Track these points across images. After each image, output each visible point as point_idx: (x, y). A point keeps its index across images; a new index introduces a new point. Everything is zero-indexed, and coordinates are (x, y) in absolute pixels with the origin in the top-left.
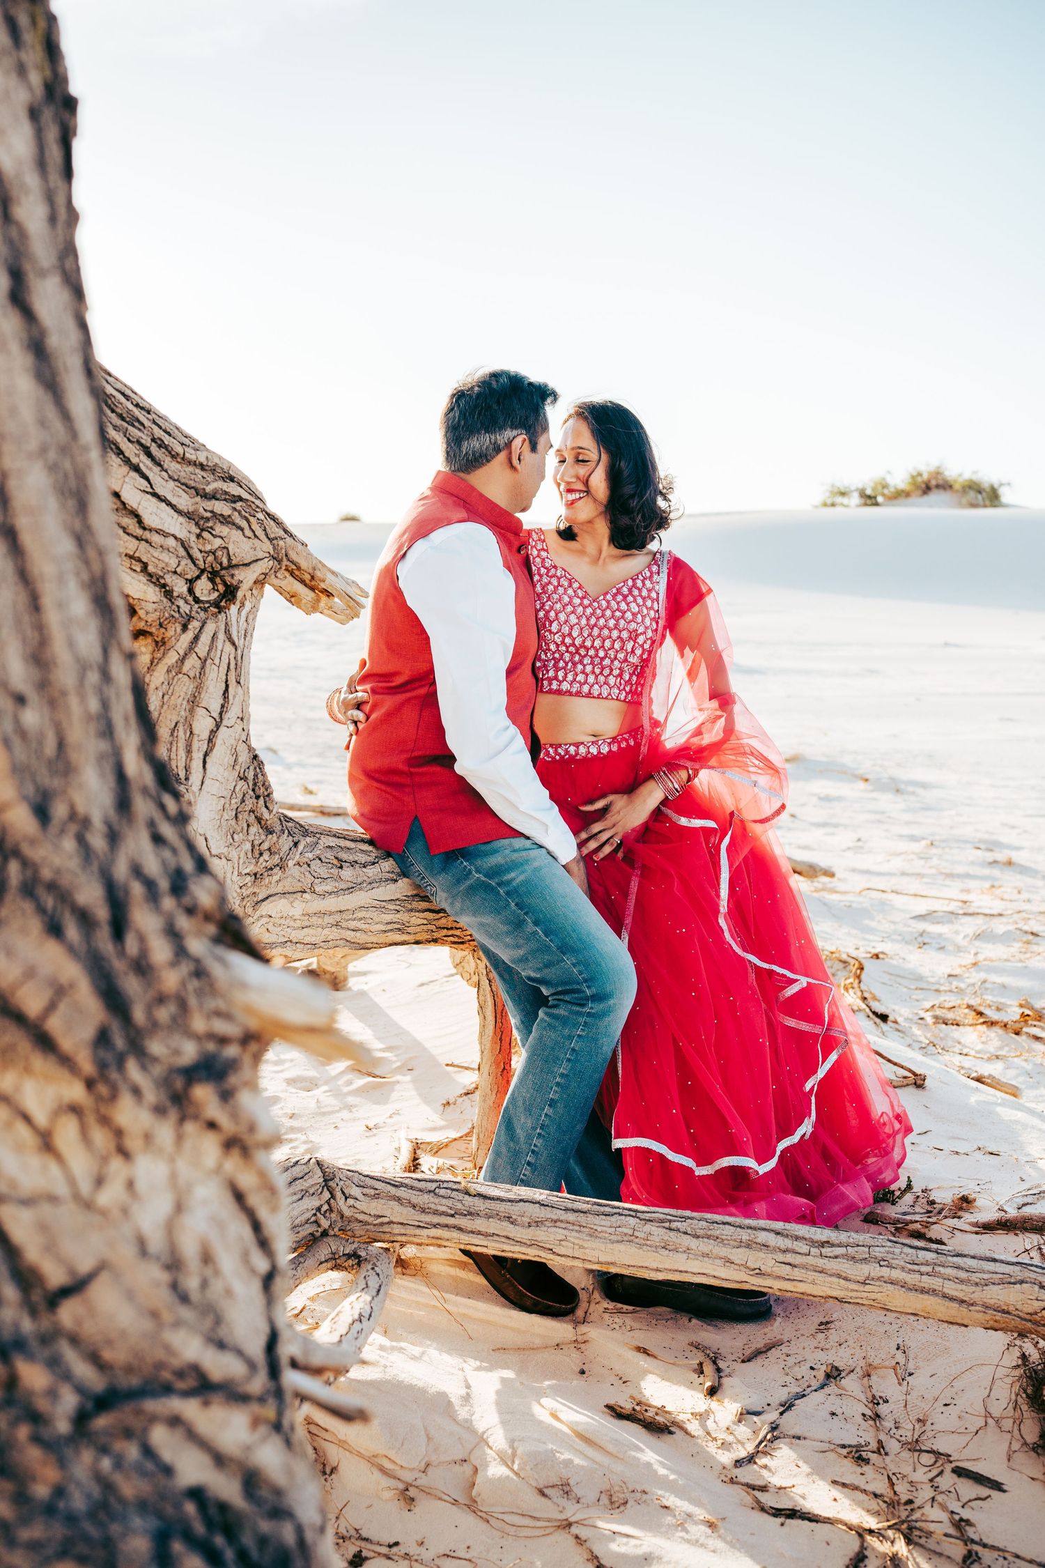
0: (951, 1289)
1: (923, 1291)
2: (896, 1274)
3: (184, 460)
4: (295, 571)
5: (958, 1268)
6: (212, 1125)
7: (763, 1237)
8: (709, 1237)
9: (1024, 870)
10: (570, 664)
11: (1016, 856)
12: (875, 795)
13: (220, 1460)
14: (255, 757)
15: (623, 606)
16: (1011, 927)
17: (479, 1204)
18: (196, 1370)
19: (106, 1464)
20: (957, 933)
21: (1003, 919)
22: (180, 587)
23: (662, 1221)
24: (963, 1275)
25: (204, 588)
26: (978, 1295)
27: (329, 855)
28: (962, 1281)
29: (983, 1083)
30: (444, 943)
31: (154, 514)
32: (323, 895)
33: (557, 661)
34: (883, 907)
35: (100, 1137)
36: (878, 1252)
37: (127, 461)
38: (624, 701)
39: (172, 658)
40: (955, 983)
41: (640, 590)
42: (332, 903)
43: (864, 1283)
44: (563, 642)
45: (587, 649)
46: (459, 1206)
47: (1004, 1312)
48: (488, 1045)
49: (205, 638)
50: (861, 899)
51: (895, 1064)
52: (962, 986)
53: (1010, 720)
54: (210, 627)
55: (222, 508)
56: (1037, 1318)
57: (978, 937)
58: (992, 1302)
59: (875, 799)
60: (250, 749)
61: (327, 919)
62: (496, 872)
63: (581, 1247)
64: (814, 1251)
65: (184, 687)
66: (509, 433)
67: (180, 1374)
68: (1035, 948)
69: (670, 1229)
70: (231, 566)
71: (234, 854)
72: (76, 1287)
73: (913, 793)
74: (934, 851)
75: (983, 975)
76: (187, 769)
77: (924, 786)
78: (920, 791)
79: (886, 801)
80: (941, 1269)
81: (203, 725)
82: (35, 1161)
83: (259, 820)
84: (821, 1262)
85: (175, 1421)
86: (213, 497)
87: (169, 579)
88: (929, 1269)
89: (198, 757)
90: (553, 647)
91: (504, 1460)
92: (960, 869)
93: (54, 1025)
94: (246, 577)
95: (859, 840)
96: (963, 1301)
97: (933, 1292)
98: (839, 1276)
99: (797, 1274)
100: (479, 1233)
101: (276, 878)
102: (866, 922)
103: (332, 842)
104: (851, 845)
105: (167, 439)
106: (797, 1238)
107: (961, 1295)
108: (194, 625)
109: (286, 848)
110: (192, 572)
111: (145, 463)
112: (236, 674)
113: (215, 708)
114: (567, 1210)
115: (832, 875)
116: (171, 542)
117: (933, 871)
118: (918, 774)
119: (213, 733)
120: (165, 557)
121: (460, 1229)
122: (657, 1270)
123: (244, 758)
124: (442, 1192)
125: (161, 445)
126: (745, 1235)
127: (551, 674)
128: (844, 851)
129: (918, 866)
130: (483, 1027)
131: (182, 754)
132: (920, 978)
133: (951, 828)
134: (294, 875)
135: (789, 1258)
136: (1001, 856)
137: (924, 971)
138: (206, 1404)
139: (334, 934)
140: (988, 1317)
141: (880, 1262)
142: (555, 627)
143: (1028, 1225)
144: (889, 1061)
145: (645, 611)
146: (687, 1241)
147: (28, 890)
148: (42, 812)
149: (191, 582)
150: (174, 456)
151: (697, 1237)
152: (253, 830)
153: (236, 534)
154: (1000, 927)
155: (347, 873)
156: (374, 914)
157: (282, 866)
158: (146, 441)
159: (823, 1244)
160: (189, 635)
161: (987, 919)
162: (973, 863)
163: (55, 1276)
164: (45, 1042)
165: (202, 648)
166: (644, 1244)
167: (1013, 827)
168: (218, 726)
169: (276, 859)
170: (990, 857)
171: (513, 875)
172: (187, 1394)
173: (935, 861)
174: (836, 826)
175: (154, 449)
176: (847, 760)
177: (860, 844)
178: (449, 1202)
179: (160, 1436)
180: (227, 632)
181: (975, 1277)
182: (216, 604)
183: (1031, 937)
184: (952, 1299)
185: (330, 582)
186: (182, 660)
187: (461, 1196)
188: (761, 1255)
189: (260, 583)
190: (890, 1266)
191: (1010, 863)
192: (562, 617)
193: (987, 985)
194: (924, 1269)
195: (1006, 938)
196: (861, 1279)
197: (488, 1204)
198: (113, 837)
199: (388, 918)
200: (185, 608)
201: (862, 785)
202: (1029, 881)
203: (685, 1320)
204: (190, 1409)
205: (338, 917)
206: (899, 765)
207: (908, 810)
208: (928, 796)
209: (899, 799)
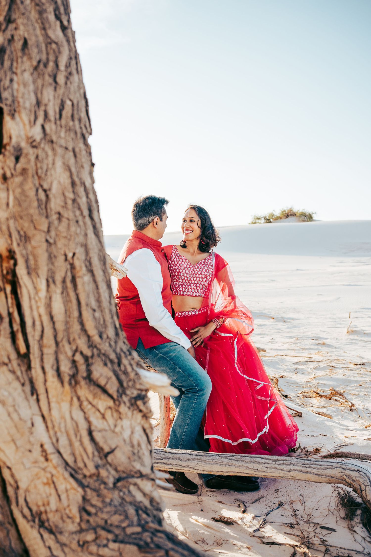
0: (315, 471)
1: (307, 473)
2: (299, 468)
5: (317, 465)
6: (141, 411)
8: (241, 461)
9: (329, 346)
10: (186, 286)
11: (326, 342)
12: (277, 323)
13: (145, 495)
15: (202, 268)
16: (326, 365)
18: (139, 472)
19: (121, 494)
20: (308, 368)
21: (323, 363)
23: (227, 457)
24: (319, 467)
26: (324, 472)
28: (319, 469)
29: (320, 415)
33: (182, 285)
34: (283, 361)
35: (115, 415)
36: (293, 462)
38: (203, 297)
40: (309, 384)
41: (207, 263)
43: (289, 471)
44: (184, 279)
45: (192, 281)
46: (164, 456)
47: (332, 477)
48: (163, 410)
50: (275, 359)
51: (292, 410)
52: (311, 385)
53: (321, 295)
56: (342, 478)
57: (315, 369)
58: (328, 474)
59: (277, 325)
62: (166, 353)
63: (202, 466)
64: (274, 463)
66: (153, 217)
67: (136, 473)
68: (334, 371)
69: (229, 459)
72: (112, 451)
73: (290, 322)
74: (298, 341)
75: (317, 381)
77: (293, 319)
78: (292, 321)
79: (280, 325)
80: (312, 466)
82: (101, 421)
84: (276, 466)
85: (135, 484)
88: (308, 466)
90: (181, 281)
91: (183, 534)
92: (307, 347)
93: (108, 387)
95: (272, 339)
96: (319, 475)
98: (282, 470)
99: (269, 470)
100: (171, 464)
102: (277, 366)
104: (270, 341)
106: (268, 459)
107: (319, 473)
114: (197, 455)
115: (265, 351)
117: (298, 348)
118: (291, 315)
121: (165, 463)
122: (226, 472)
124: (158, 452)
126: (252, 459)
127: (181, 289)
128: (267, 343)
129: (293, 346)
130: (161, 404)
132: (297, 383)
133: (303, 333)
135: (266, 465)
136: (321, 342)
137: (298, 381)
138: (142, 480)
140: (327, 479)
141: (294, 465)
142: (182, 274)
143: (337, 455)
144: (290, 409)
145: (209, 269)
146: (235, 462)
147: (99, 356)
148: (101, 337)
151: (238, 461)
154: (322, 365)
159: (276, 461)
161: (318, 363)
162: (311, 344)
163: (107, 449)
164: (104, 391)
166: (222, 464)
167: (324, 332)
170: (317, 342)
171: (171, 354)
172: (138, 477)
173: (299, 345)
174: (264, 334)
176: (266, 312)
177: (273, 340)
178: (161, 455)
179: (132, 488)
181: (322, 467)
183: (332, 368)
184: (316, 474)
185: (118, 266)
187: (164, 453)
188: (258, 465)
190: (297, 466)
191: (324, 344)
192: (184, 271)
193: (319, 384)
194: (307, 466)
195: (324, 369)
196: (288, 470)
197: (173, 455)
198: (116, 342)
201: (272, 320)
202: (331, 349)
203: (233, 492)
204: (138, 481)
206: (284, 312)
207: (288, 328)
208: (295, 323)
209: (285, 324)
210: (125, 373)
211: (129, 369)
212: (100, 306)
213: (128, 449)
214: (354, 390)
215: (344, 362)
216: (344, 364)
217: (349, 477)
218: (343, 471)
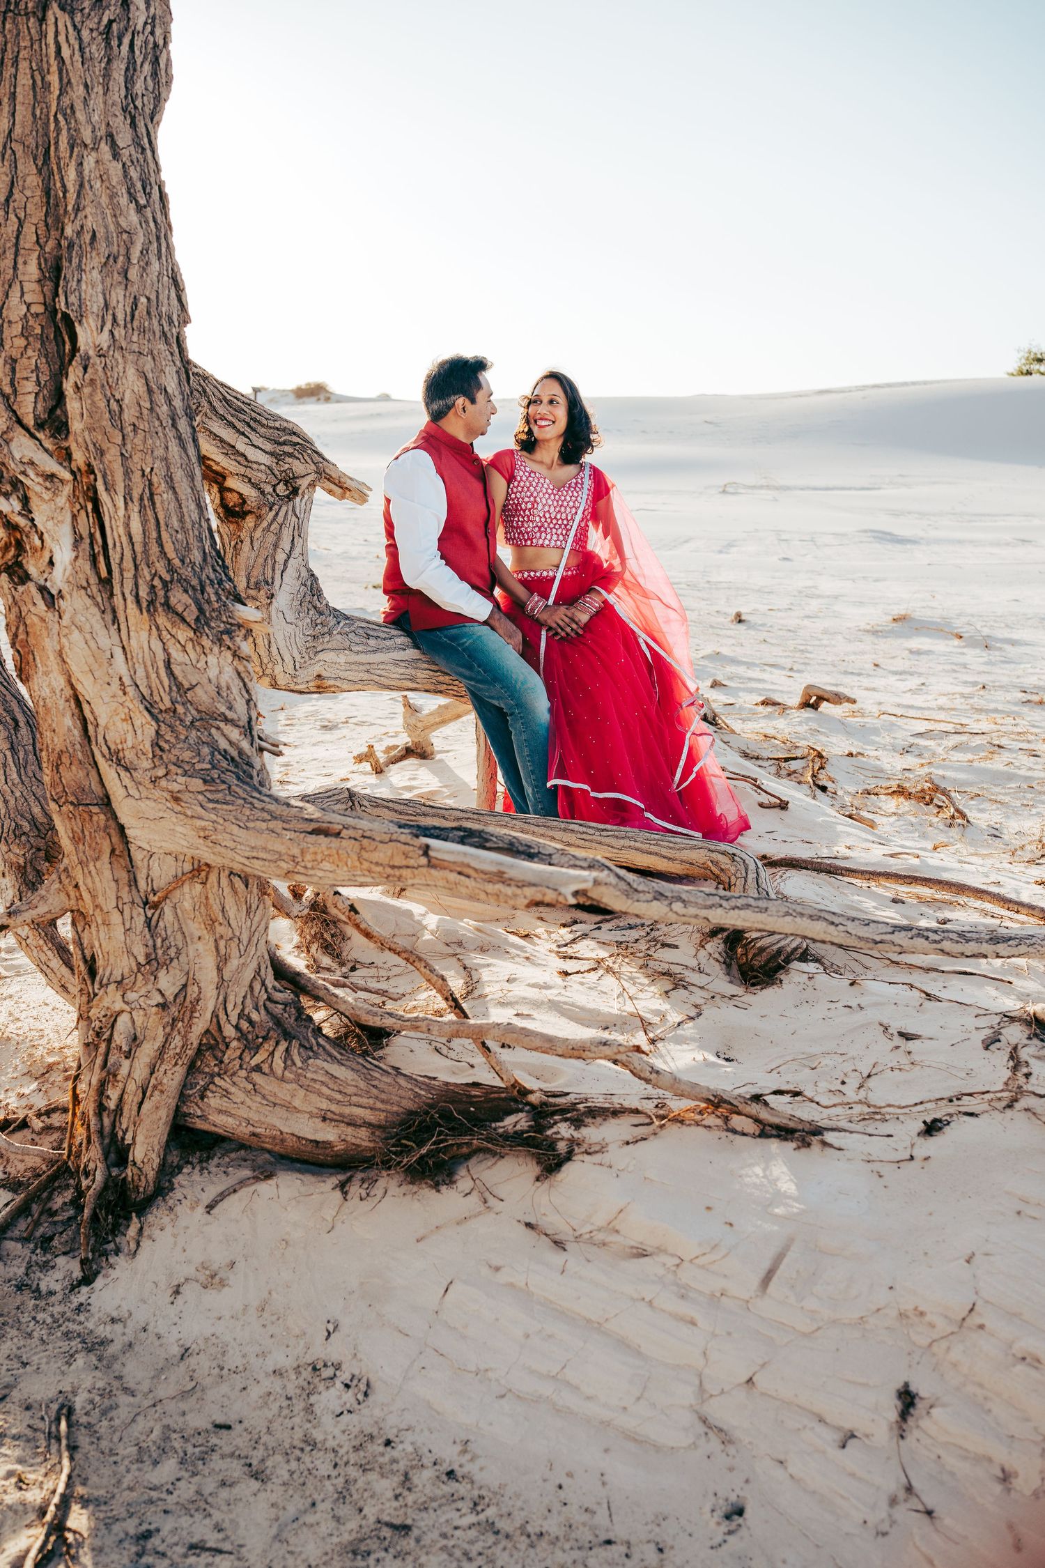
0: (664, 852)
1: (651, 853)
2: (638, 845)
3: (268, 427)
4: (330, 479)
6: (229, 648)
7: (572, 827)
10: (548, 529)
12: (965, 650)
13: (231, 743)
14: (313, 575)
16: (985, 742)
17: (429, 810)
18: (223, 714)
20: (939, 744)
21: (983, 736)
22: (268, 489)
25: (281, 489)
26: (678, 855)
27: (361, 631)
29: (851, 818)
30: (448, 694)
31: (253, 454)
32: (358, 653)
33: (540, 528)
34: (892, 726)
35: (198, 648)
36: (630, 835)
37: (238, 431)
39: (265, 524)
40: (904, 774)
42: (363, 658)
44: (544, 515)
47: (690, 863)
49: (282, 514)
50: (876, 721)
52: (908, 775)
54: (284, 509)
55: (288, 449)
57: (955, 748)
58: (684, 858)
59: (961, 653)
60: (309, 570)
61: (361, 667)
62: (455, 638)
65: (271, 538)
66: (453, 398)
67: (219, 715)
68: (994, 756)
70: (294, 478)
71: (300, 623)
72: (192, 687)
73: (1000, 649)
74: (982, 692)
75: (932, 770)
76: (273, 578)
77: (1014, 643)
78: (1007, 647)
79: (974, 657)
81: (281, 557)
82: (181, 654)
83: (315, 608)
84: (599, 838)
85: (218, 728)
86: (284, 443)
87: (262, 485)
89: (278, 573)
90: (537, 519)
92: (992, 706)
93: (185, 614)
94: (303, 483)
95: (923, 684)
96: (670, 859)
97: (656, 854)
101: (326, 640)
103: (363, 625)
105: (258, 418)
108: (276, 507)
109: (332, 624)
110: (274, 482)
111: (247, 430)
112: (299, 532)
113: (287, 548)
115: (854, 702)
116: (263, 467)
117: (966, 706)
118: (1015, 634)
119: (286, 561)
120: (260, 475)
123: (304, 574)
125: (255, 420)
126: (563, 826)
127: (538, 535)
129: (958, 703)
131: (270, 571)
132: (880, 771)
133: (1015, 677)
134: (337, 640)
135: (584, 836)
136: (1036, 698)
137: (887, 767)
138: (226, 724)
139: (366, 676)
140: (682, 867)
141: (629, 838)
142: (540, 507)
143: (785, 863)
147: (179, 581)
148: (182, 561)
149: (274, 487)
150: (263, 426)
152: (311, 612)
153: (296, 462)
154: (977, 741)
155: (372, 642)
156: (392, 668)
157: (330, 633)
158: (248, 420)
160: (273, 513)
161: (972, 736)
162: (1009, 702)
163: (187, 685)
164: (184, 620)
165: (280, 519)
168: (289, 557)
169: (326, 629)
170: (1027, 697)
171: (465, 640)
172: (221, 721)
174: (911, 674)
175: (252, 423)
177: (922, 687)
179: (213, 731)
180: (294, 510)
182: (288, 497)
183: (995, 748)
184: (664, 857)
185: (349, 484)
186: (270, 525)
189: (312, 485)
191: (1041, 703)
192: (544, 501)
195: (975, 748)
198: (202, 569)
199: (402, 671)
200: (271, 499)
201: (956, 642)
204: (222, 725)
205: (368, 667)
206: (1007, 626)
207: (989, 663)
208: (1011, 651)
209: (985, 653)
210: (209, 602)
211: (213, 598)
212: (183, 528)
213: (212, 689)
214: (1006, 794)
215: (1031, 738)
216: (1029, 742)
217: (716, 863)
218: (709, 854)
